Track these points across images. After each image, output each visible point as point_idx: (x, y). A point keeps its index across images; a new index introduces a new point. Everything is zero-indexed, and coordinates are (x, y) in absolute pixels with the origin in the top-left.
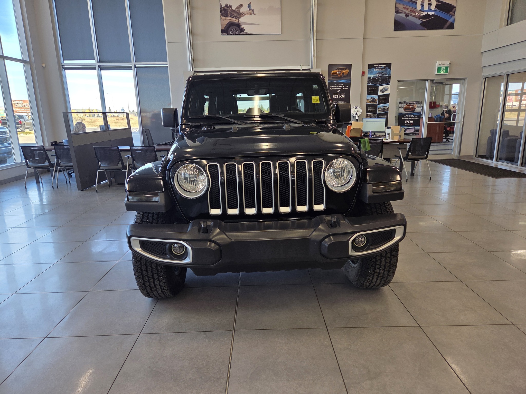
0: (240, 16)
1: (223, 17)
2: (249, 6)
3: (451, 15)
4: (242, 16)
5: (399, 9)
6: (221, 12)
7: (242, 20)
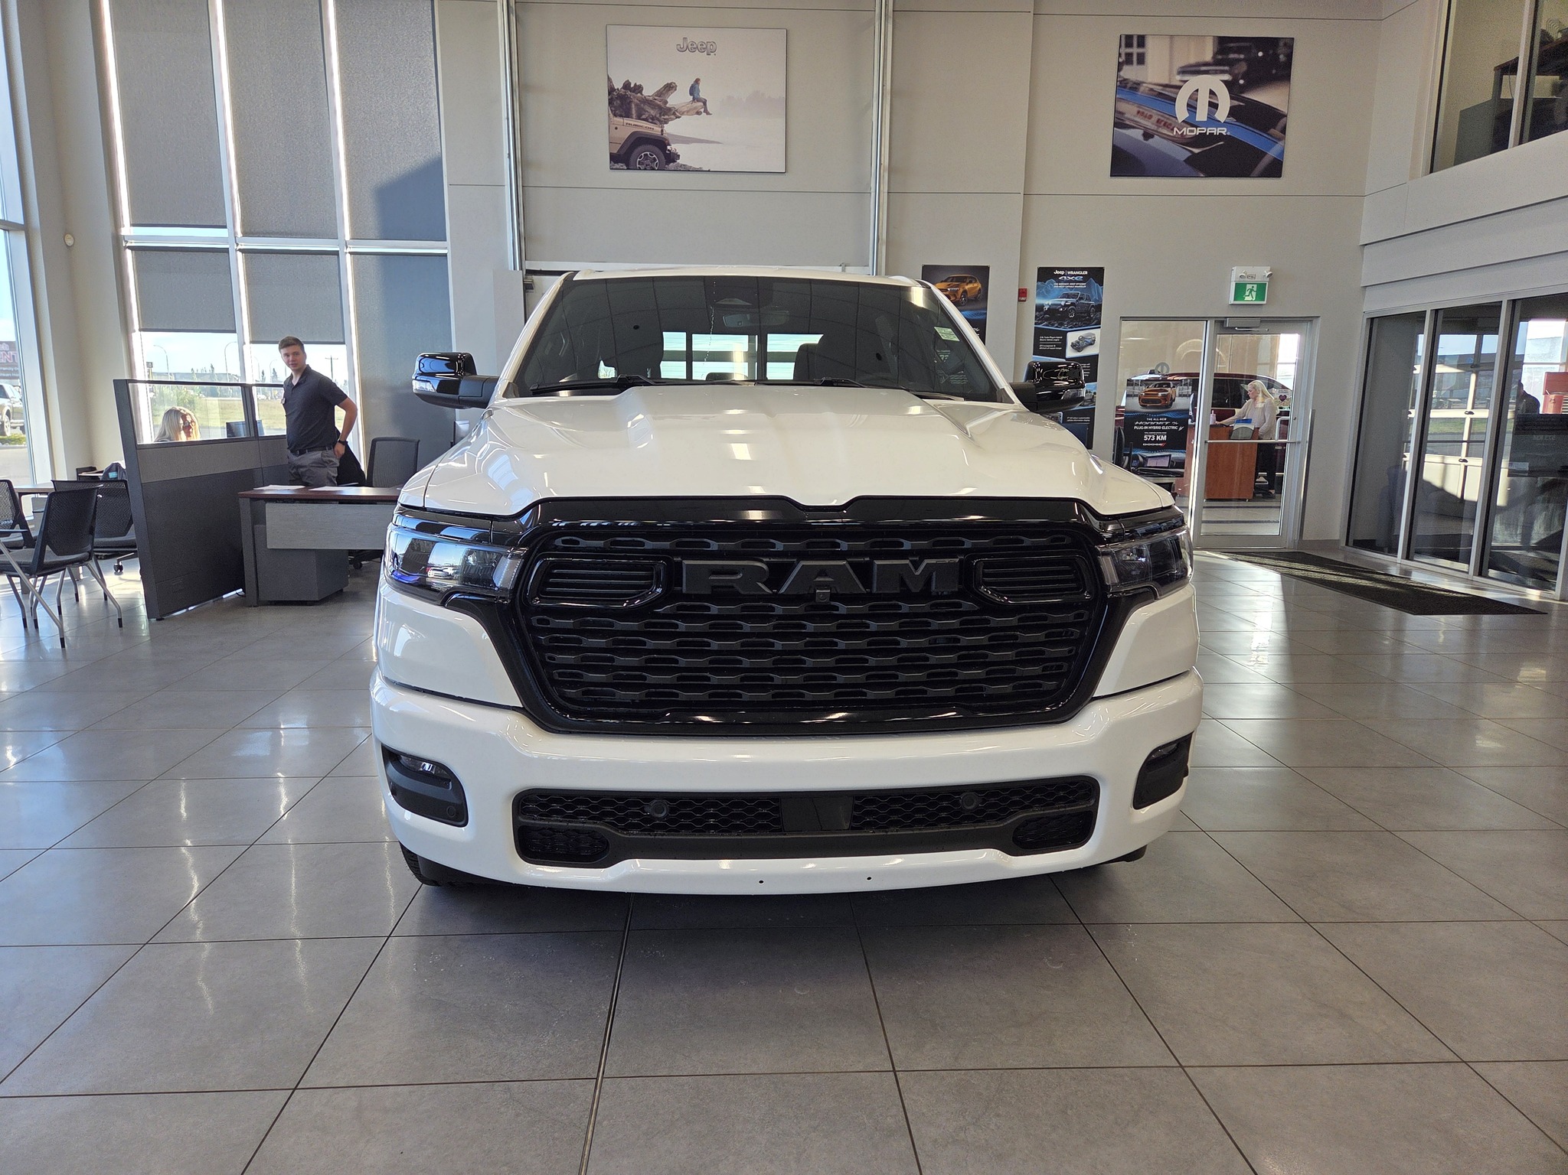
0: (666, 117)
1: (615, 118)
2: (693, 90)
3: (1271, 136)
4: (673, 117)
5: (1126, 116)
6: (611, 102)
7: (671, 128)
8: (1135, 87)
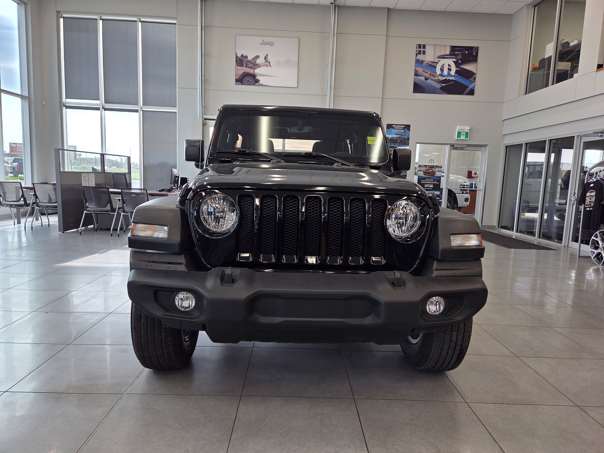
0: (256, 67)
1: (238, 67)
2: (266, 58)
3: (471, 81)
4: (258, 67)
5: (419, 72)
6: (236, 61)
7: (257, 71)
8: (422, 62)
